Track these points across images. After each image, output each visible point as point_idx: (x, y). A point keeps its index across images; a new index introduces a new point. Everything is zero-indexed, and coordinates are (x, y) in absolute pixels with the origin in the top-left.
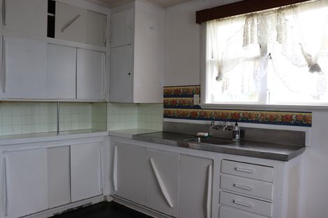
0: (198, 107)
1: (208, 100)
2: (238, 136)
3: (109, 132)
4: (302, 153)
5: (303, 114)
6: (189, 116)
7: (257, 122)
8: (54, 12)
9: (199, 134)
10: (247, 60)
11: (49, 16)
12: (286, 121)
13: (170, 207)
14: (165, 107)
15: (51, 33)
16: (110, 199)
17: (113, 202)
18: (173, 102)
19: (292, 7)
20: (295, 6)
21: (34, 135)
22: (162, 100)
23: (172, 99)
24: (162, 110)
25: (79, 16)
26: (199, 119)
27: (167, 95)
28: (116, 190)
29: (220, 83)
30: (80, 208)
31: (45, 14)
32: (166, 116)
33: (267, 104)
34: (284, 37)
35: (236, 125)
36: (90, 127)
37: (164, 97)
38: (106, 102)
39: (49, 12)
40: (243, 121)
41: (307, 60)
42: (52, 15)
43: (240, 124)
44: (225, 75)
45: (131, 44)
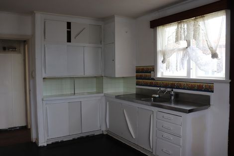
0: (153, 79)
1: (159, 75)
2: (173, 97)
3: (105, 94)
4: (207, 109)
5: (209, 84)
6: (149, 84)
7: (184, 89)
8: (70, 28)
9: (153, 95)
10: (179, 50)
11: (67, 31)
12: (200, 88)
13: (133, 138)
14: (137, 79)
15: (69, 40)
16: (105, 133)
17: (107, 135)
18: (141, 75)
19: (202, 17)
20: (204, 17)
21: (62, 95)
22: (135, 74)
23: (140, 74)
24: (135, 81)
25: (84, 29)
26: (154, 86)
27: (137, 71)
28: (108, 127)
29: (165, 65)
30: (88, 137)
31: (65, 30)
32: (137, 84)
33: (191, 78)
34: (197, 36)
35: (172, 90)
36: (95, 91)
37: (137, 72)
38: (102, 77)
39: (67, 29)
40: (177, 88)
41: (211, 50)
42: (69, 30)
43: (175, 90)
44: (167, 59)
45: (114, 43)
